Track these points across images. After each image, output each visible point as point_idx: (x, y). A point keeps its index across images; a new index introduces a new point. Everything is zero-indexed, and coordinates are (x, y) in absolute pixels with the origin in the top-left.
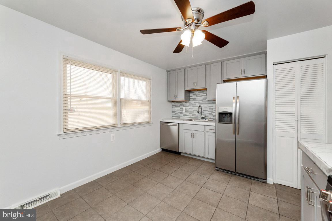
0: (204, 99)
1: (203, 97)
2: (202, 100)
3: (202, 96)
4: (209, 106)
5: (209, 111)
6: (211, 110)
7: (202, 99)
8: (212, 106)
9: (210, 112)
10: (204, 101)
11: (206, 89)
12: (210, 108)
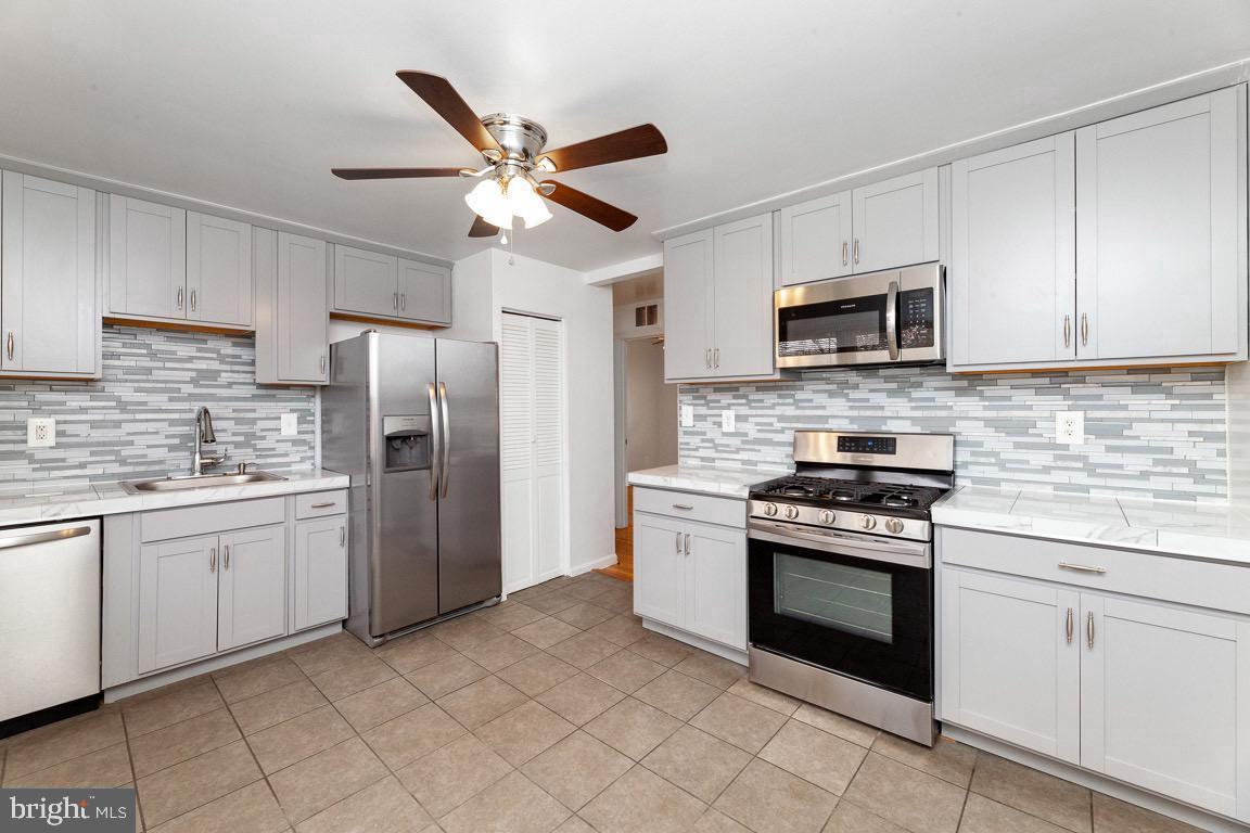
0: (205, 378)
1: (203, 365)
2: (194, 382)
3: (191, 359)
4: (234, 411)
5: (234, 434)
6: (244, 428)
7: (194, 374)
8: (254, 411)
9: (242, 439)
10: (201, 386)
11: (254, 332)
12: (238, 421)
